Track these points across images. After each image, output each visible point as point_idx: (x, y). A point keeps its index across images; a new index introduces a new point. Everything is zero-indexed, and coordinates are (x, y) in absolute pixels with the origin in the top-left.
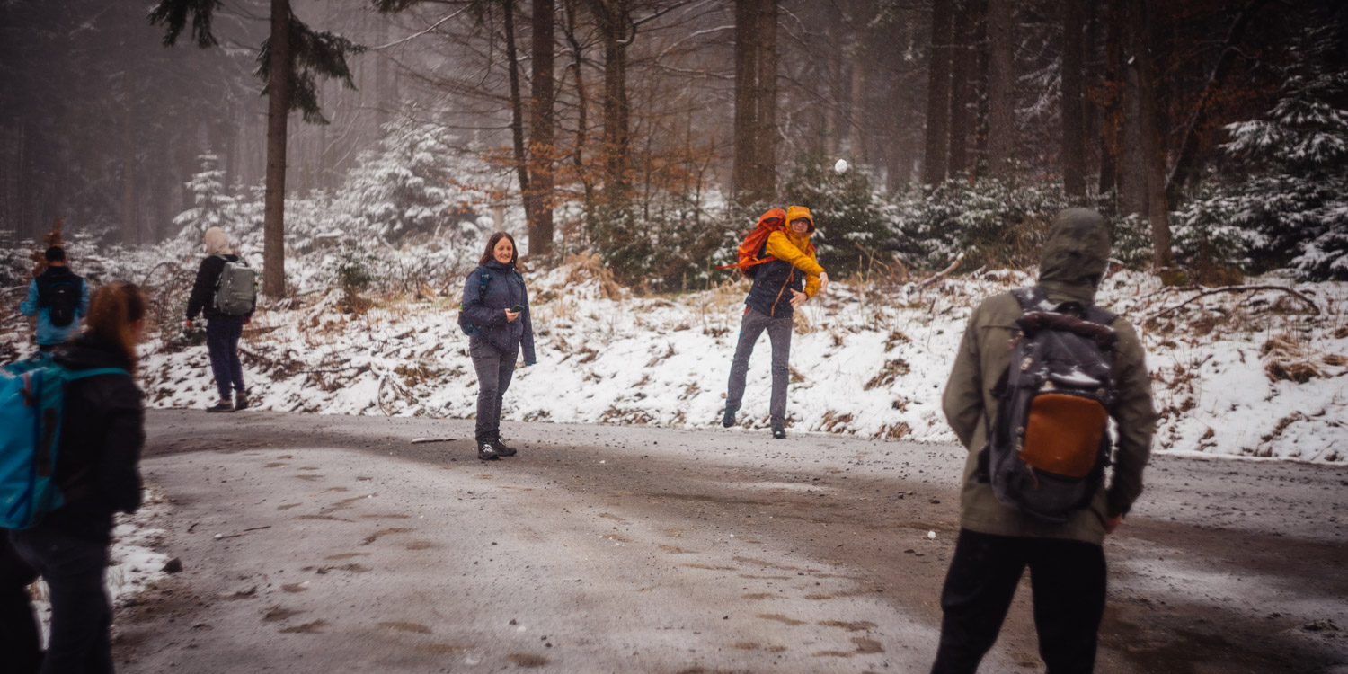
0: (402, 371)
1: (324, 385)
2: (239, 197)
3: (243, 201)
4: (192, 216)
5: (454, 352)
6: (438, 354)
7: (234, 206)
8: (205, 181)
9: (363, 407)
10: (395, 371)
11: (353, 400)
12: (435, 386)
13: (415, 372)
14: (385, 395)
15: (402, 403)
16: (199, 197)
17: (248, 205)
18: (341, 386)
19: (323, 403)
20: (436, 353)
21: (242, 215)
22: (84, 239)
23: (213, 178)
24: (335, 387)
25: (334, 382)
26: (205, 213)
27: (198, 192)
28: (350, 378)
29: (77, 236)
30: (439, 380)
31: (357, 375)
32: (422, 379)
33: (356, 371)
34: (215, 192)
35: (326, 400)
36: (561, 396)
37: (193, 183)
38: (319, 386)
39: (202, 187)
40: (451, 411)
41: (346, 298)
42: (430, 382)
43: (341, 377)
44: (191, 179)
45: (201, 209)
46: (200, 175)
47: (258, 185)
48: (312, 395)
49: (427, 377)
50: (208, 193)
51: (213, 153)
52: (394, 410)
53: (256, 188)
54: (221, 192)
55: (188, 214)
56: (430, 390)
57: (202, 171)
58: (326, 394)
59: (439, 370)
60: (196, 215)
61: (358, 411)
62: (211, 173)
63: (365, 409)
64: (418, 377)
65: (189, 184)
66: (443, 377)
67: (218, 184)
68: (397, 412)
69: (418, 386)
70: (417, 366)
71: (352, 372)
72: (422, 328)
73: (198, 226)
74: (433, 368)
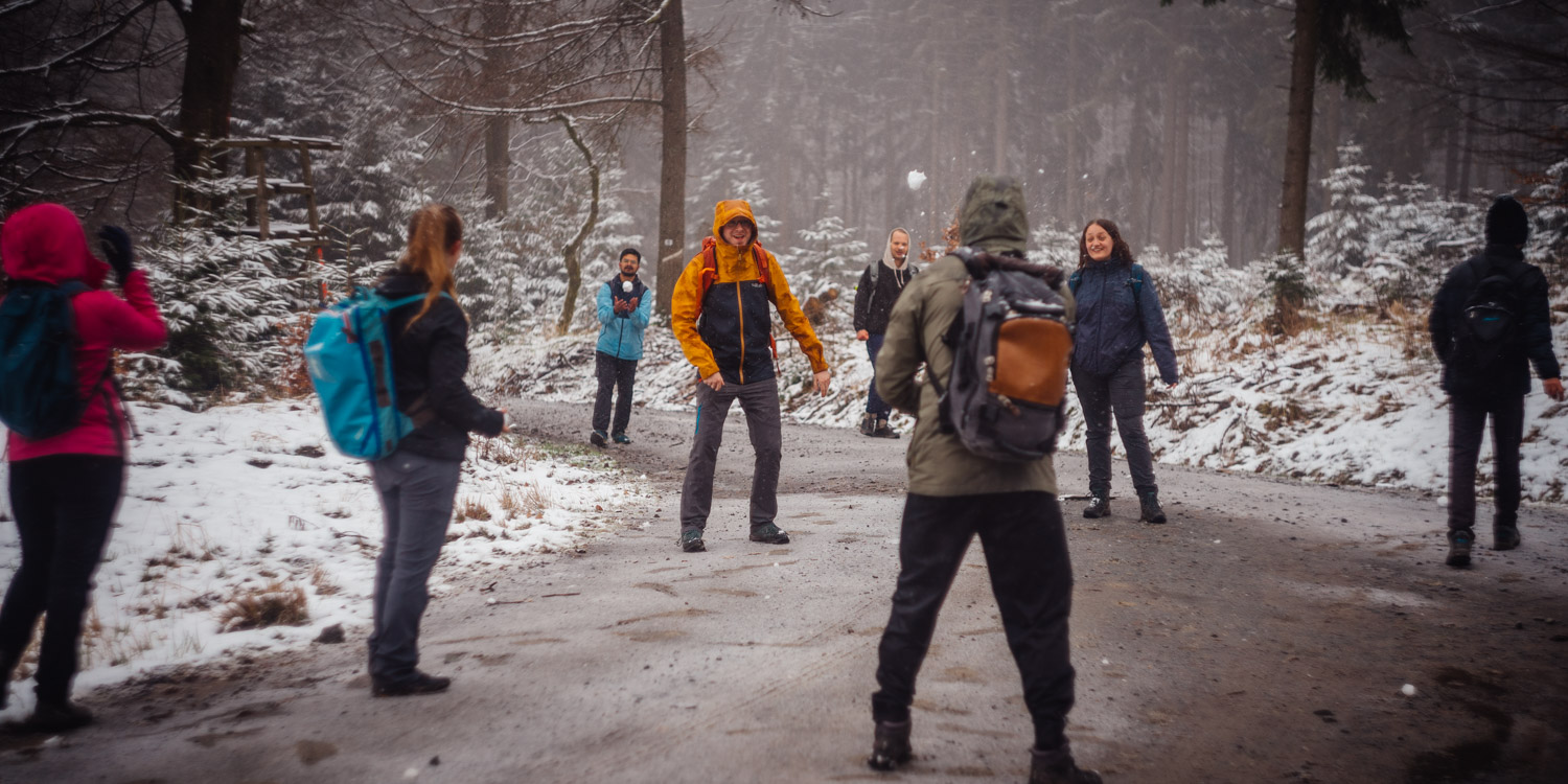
0: (1265, 409)
1: (1174, 422)
2: (1389, 198)
3: (1394, 203)
4: (1327, 220)
5: (1343, 389)
6: (1324, 389)
7: (1381, 209)
8: (1344, 178)
9: (1205, 453)
10: (1258, 409)
11: (1199, 443)
12: (1304, 431)
13: (1281, 411)
14: (1232, 438)
15: (1248, 451)
16: (1336, 197)
17: (1398, 208)
18: (1194, 425)
19: (1168, 445)
20: (1321, 388)
21: (1390, 219)
22: (1213, 247)
23: (1354, 174)
24: (1187, 426)
25: (1187, 419)
26: (1342, 216)
27: (1336, 191)
28: (1207, 416)
29: (1206, 242)
30: (1311, 424)
31: (1217, 411)
32: (1289, 421)
33: (1216, 406)
34: (1356, 191)
35: (1172, 442)
36: (1425, 452)
37: (1330, 180)
38: (1169, 425)
39: (1338, 185)
40: (1296, 465)
41: (1276, 315)
42: (1299, 425)
43: (1196, 414)
44: (1328, 176)
45: (1338, 212)
46: (1338, 171)
47: (1409, 183)
48: (1158, 435)
49: (1296, 418)
50: (1348, 192)
51: (1356, 144)
52: (1237, 459)
53: (1406, 186)
54: (1364, 191)
55: (1322, 219)
56: (1293, 435)
57: (1340, 167)
58: (1176, 435)
59: (1317, 410)
60: (1330, 220)
61: (1199, 457)
62: (1351, 168)
63: (1206, 456)
64: (1284, 418)
65: (1324, 182)
66: (1316, 420)
67: (1359, 182)
68: (1240, 463)
69: (1281, 430)
70: (1284, 403)
71: (1211, 408)
72: (1338, 356)
73: (1333, 233)
74: (1309, 407)
